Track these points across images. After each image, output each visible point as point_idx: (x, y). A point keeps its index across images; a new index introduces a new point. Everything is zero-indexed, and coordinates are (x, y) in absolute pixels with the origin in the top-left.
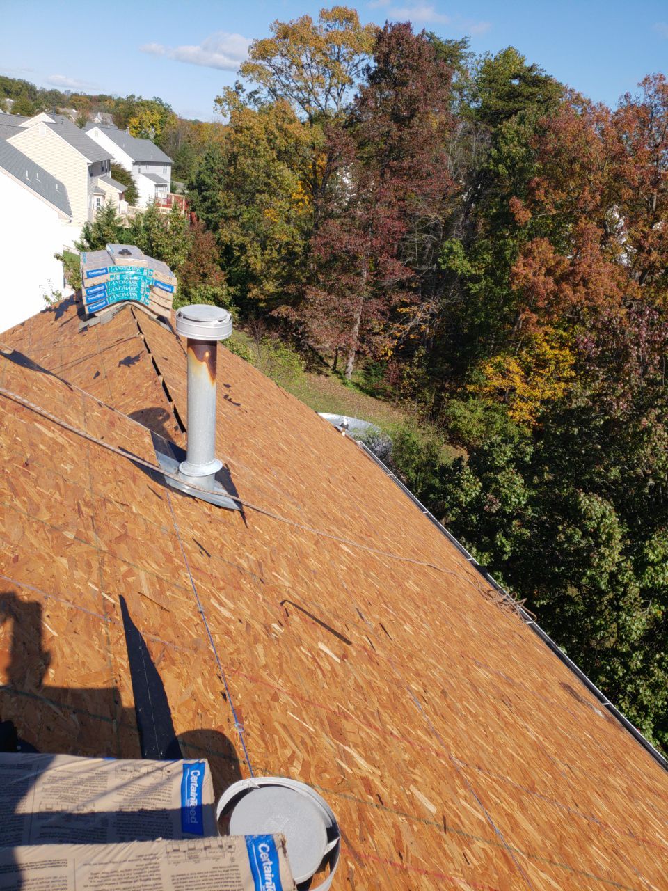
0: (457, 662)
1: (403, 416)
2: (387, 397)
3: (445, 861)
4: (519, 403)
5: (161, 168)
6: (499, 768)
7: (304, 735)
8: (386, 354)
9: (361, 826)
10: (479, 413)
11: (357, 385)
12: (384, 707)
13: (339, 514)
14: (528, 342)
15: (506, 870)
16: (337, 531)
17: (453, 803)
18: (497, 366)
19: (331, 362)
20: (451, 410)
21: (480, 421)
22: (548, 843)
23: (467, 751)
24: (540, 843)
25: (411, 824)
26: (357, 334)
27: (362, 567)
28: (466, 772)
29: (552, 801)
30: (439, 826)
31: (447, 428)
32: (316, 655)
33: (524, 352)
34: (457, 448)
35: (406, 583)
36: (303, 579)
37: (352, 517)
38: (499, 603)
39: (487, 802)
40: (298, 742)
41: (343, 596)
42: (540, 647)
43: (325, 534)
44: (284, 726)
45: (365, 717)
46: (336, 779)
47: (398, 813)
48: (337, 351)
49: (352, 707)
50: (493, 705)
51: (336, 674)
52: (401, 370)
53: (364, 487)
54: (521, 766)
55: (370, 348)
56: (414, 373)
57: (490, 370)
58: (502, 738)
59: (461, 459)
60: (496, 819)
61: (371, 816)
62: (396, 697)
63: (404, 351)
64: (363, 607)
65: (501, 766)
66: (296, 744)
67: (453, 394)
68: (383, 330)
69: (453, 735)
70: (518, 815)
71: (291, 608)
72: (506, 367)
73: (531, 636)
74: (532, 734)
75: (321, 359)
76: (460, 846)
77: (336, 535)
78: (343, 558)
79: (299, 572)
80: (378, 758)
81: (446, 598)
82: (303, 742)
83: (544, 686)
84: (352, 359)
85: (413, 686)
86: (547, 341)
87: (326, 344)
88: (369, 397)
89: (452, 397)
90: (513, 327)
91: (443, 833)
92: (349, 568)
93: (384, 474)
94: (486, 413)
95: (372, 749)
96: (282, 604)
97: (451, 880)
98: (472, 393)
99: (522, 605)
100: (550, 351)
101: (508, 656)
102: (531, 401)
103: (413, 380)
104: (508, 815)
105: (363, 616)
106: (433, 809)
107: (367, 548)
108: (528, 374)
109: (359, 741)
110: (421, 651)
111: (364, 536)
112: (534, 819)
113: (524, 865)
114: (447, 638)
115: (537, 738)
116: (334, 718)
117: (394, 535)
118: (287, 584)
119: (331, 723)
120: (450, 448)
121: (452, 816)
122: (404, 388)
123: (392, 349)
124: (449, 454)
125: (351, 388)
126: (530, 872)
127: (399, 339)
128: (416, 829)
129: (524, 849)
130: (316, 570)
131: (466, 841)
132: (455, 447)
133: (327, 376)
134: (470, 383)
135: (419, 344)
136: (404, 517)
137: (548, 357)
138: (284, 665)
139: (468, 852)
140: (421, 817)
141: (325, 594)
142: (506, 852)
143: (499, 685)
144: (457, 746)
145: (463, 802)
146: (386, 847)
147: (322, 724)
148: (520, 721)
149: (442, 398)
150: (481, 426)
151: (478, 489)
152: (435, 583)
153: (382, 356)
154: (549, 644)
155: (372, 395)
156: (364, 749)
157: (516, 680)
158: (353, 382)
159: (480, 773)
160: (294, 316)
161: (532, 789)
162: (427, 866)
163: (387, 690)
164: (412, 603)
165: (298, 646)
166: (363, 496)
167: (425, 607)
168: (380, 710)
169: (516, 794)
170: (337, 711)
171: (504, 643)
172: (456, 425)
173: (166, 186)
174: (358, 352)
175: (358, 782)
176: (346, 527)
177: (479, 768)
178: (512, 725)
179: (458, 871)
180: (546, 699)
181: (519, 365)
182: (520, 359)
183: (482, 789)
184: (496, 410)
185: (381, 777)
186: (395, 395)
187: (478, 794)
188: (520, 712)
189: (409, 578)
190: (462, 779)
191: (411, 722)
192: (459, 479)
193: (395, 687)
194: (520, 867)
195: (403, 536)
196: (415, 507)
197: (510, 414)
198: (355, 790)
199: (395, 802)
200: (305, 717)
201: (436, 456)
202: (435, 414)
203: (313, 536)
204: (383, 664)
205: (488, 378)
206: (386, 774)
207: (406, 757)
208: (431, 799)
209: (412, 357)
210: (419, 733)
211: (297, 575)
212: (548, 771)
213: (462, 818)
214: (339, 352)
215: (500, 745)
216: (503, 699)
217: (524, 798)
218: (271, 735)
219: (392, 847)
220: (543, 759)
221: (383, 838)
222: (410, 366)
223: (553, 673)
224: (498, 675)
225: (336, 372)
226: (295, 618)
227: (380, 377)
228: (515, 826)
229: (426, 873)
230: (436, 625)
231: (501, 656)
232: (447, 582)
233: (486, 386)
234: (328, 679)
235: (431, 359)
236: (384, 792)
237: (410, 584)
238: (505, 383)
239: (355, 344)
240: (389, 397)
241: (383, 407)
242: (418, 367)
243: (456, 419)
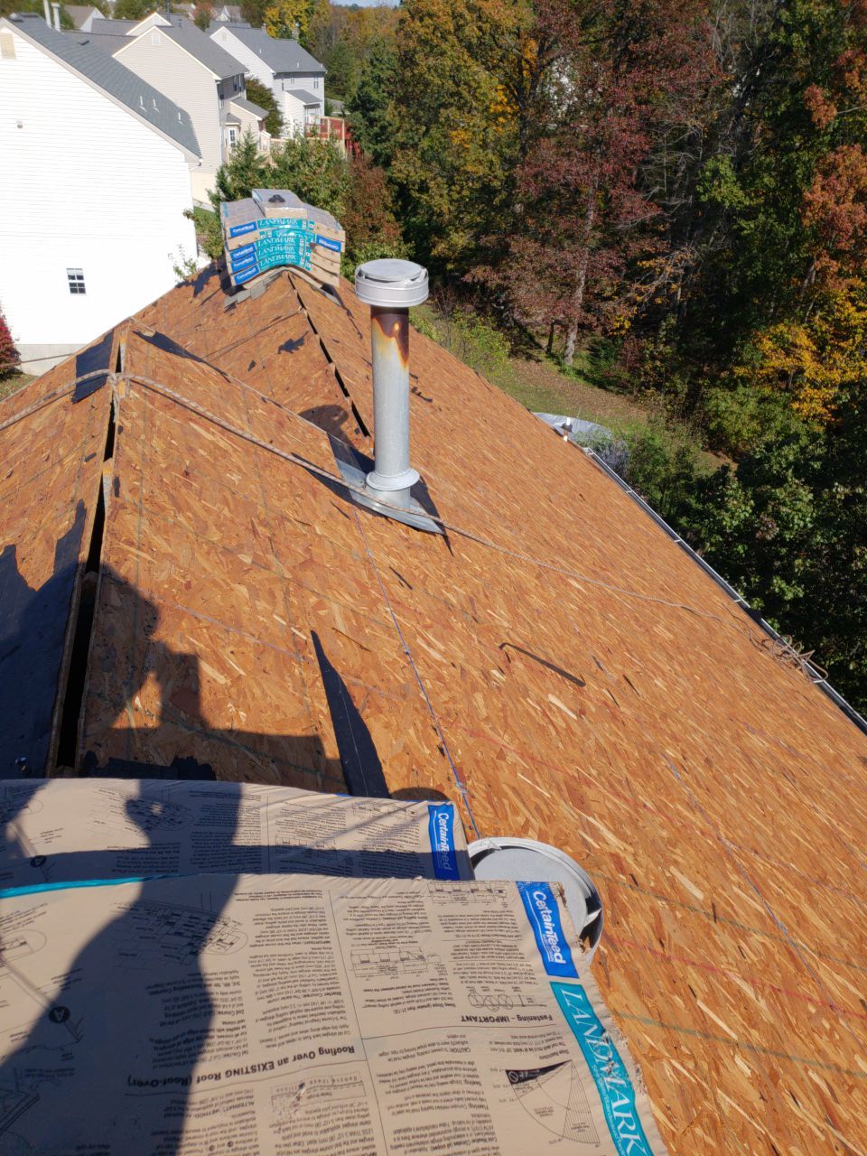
0: (723, 726)
1: (644, 415)
2: (622, 387)
3: (715, 953)
4: (808, 390)
5: (311, 80)
6: (781, 854)
7: (538, 801)
8: (622, 327)
9: (613, 908)
10: (752, 406)
11: (579, 373)
12: (633, 773)
13: (564, 542)
14: (824, 303)
15: (792, 968)
16: (563, 562)
17: (723, 889)
18: (779, 339)
19: (544, 342)
20: (713, 402)
21: (753, 417)
22: (845, 943)
23: (740, 832)
24: (834, 942)
25: (673, 910)
26: (580, 301)
27: (597, 607)
28: (739, 856)
29: (849, 895)
30: (707, 915)
31: (706, 428)
32: (547, 710)
33: (817, 317)
34: (719, 456)
35: (655, 629)
36: (525, 620)
37: (582, 546)
38: (777, 655)
39: (768, 893)
40: (532, 807)
41: (575, 641)
42: (831, 712)
43: (548, 565)
44: (514, 789)
45: (611, 786)
46: (580, 854)
47: (657, 897)
48: (552, 325)
49: (594, 772)
50: (772, 779)
51: (572, 732)
52: (642, 349)
53: (596, 508)
54: (808, 853)
55: (598, 320)
56: (660, 353)
57: (768, 345)
58: (784, 819)
59: (725, 469)
60: (777, 910)
61: (624, 898)
62: (648, 763)
63: (646, 323)
64: (601, 655)
65: (783, 850)
66: (529, 811)
67: (714, 381)
68: (617, 293)
69: (721, 812)
70: (806, 909)
71: (512, 652)
72: (791, 340)
73: (819, 698)
74: (823, 816)
75: (531, 338)
76: (734, 938)
77: (563, 567)
78: (573, 595)
79: (520, 611)
80: (629, 833)
81: (707, 648)
82: (537, 808)
83: (837, 759)
84: (573, 336)
85: (669, 752)
86: (852, 300)
87: (538, 317)
88: (596, 389)
89: (713, 385)
90: (802, 282)
91: (712, 923)
92: (581, 608)
93: (620, 491)
94: (762, 406)
95: (621, 823)
96: (501, 647)
97: (724, 974)
98: (742, 378)
99: (808, 659)
100: (856, 315)
101: (789, 721)
102: (826, 387)
103: (658, 363)
104: (793, 907)
105: (602, 665)
106: (699, 895)
107: (602, 584)
108: (822, 349)
109: (605, 812)
110: (677, 710)
111: (598, 570)
112: (827, 915)
113: (814, 965)
114: (710, 697)
115: (829, 821)
116: (574, 784)
117: (637, 570)
118: (506, 624)
119: (571, 791)
120: (710, 455)
121: (723, 904)
122: (646, 374)
123: (630, 319)
124: (707, 464)
125: (573, 377)
126: (821, 973)
127: (640, 305)
128: (679, 915)
129: (814, 948)
130: (541, 610)
131: (741, 933)
132: (715, 454)
133: (538, 361)
134: (739, 364)
135: (668, 311)
136: (648, 547)
137: (853, 322)
138: (509, 719)
139: (743, 945)
140: (686, 903)
141: (554, 639)
142: (791, 948)
143: (779, 756)
144: (727, 826)
145: (736, 889)
146: (645, 934)
147: (560, 790)
148: (807, 801)
149: (699, 386)
150: (754, 425)
151: (748, 508)
152: (692, 629)
153: (617, 329)
154: (843, 709)
155: (601, 385)
156: (614, 825)
157: (801, 751)
158: (574, 369)
159: (757, 857)
160: (494, 280)
161: (823, 881)
162: (694, 957)
163: (637, 754)
164: (664, 653)
165: (524, 698)
166: (594, 519)
167: (681, 658)
168: (630, 778)
169: (803, 884)
170: (576, 775)
171: (784, 705)
172: (719, 425)
173: (317, 106)
174: (581, 326)
175: (607, 859)
176: (574, 557)
177: (756, 852)
178: (797, 805)
179: (731, 964)
180: (841, 776)
181: (809, 337)
182: (811, 328)
183: (760, 877)
184: (776, 401)
185: (635, 855)
186: (632, 384)
187: (756, 883)
188: (806, 790)
189: (658, 622)
190: (734, 864)
191: (668, 794)
192: (723, 495)
193: (645, 751)
194: (809, 966)
195: (649, 570)
196: (663, 534)
197: (796, 406)
198: (604, 867)
199: (652, 884)
200: (538, 779)
201: (690, 467)
202: (690, 408)
203: (534, 568)
204: (629, 724)
205: (765, 356)
206: (641, 851)
207: (664, 834)
208: (697, 884)
209: (656, 329)
210: (679, 807)
211: (517, 614)
212: (843, 860)
213: (736, 907)
214: (555, 326)
215: (781, 828)
216: (785, 772)
217: (814, 890)
218: (500, 799)
219: (651, 933)
220: (837, 845)
221: (639, 923)
222: (655, 342)
223: (849, 745)
224: (777, 744)
225: (550, 355)
226: (518, 665)
227: (612, 360)
228: (802, 920)
229: (693, 964)
230: (695, 680)
231: (781, 721)
232: (709, 629)
233: (762, 368)
234: (563, 738)
235: (682, 333)
236: (639, 872)
237: (659, 630)
238: (788, 363)
239: (577, 314)
240: (624, 387)
241: (614, 402)
242: (666, 344)
243: (719, 416)
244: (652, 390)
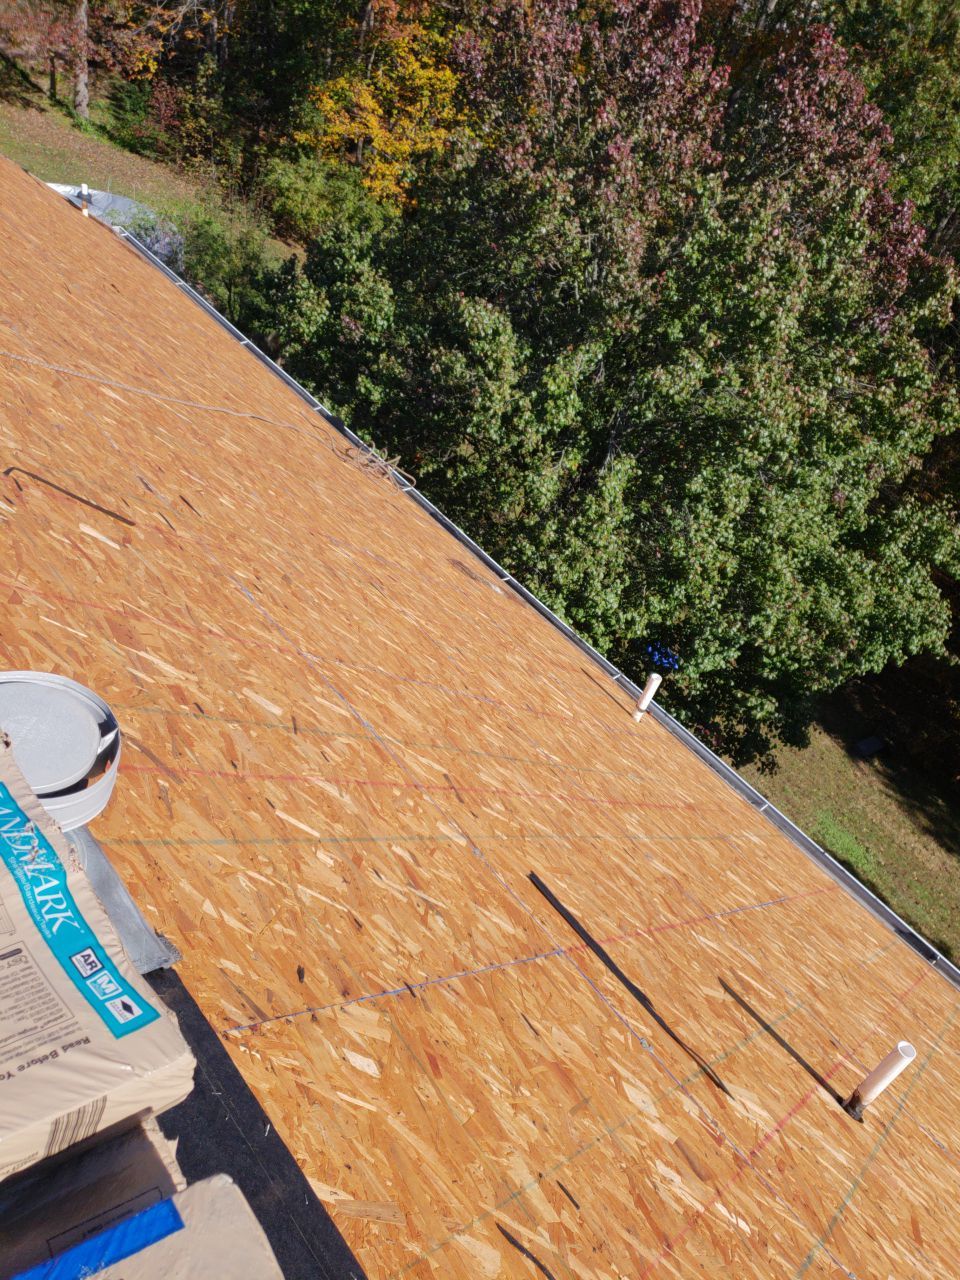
0: (302, 540)
1: (193, 190)
2: (162, 154)
3: (296, 762)
4: (379, 166)
6: (368, 658)
7: (70, 643)
9: (174, 740)
10: (319, 182)
11: (102, 129)
12: (196, 601)
13: (92, 342)
14: (385, 54)
15: (377, 761)
16: (93, 368)
17: (305, 701)
18: (339, 96)
19: (45, 83)
20: (273, 177)
21: (322, 196)
22: (430, 729)
23: (324, 645)
24: (421, 730)
25: (247, 730)
26: (85, 26)
27: (142, 420)
28: (322, 667)
29: (436, 686)
30: (287, 729)
31: (269, 208)
32: (78, 543)
33: (380, 73)
34: (289, 245)
35: (218, 442)
36: (40, 438)
37: (117, 347)
38: (364, 465)
39: (353, 697)
40: (63, 652)
41: (113, 461)
42: (421, 519)
43: (71, 370)
44: (36, 635)
45: (167, 615)
46: (130, 691)
47: (227, 721)
48: (52, 60)
49: (144, 604)
50: (358, 589)
51: (114, 564)
53: (134, 302)
54: (396, 654)
55: (114, 55)
56: (203, 108)
57: (328, 104)
58: (370, 625)
59: (292, 262)
60: (362, 711)
61: (187, 728)
62: (213, 587)
63: (179, 63)
64: (150, 475)
65: (370, 655)
66: (59, 656)
68: (134, 20)
69: (302, 627)
70: (394, 706)
71: (24, 479)
72: (354, 100)
73: (409, 507)
74: (411, 617)
75: (25, 76)
76: (316, 743)
77: (91, 374)
78: (109, 407)
79: (32, 428)
80: (191, 661)
81: (283, 460)
82: (70, 651)
83: (427, 563)
84: (84, 78)
85: (239, 573)
86: (416, 54)
88: (127, 153)
89: (271, 153)
90: (360, 23)
91: (292, 735)
92: (120, 422)
93: (168, 282)
94: (330, 183)
95: (181, 653)
96: (7, 473)
97: (306, 780)
98: (303, 147)
99: (395, 466)
100: (421, 72)
101: (377, 531)
102: (397, 161)
103: (203, 122)
104: (380, 706)
105: (151, 486)
106: (277, 711)
107: (147, 392)
108: (389, 113)
109: (161, 644)
110: (248, 529)
111: (142, 376)
112: (414, 707)
113: (400, 754)
114: (286, 512)
115: (418, 622)
116: (118, 619)
117: (194, 376)
118: (12, 445)
119: (114, 627)
120: (279, 244)
121: (304, 715)
122: (189, 136)
123: (156, 59)
124: (275, 253)
125: (93, 135)
126: (407, 760)
127: (166, 38)
128: (254, 734)
129: (400, 738)
130: (62, 425)
131: (327, 739)
132: (285, 242)
134: (299, 127)
135: (204, 51)
136: (208, 349)
137: (418, 82)
138: (25, 557)
139: (327, 750)
140: (261, 720)
141: (83, 459)
142: (378, 743)
143: (366, 566)
144: (309, 639)
145: (319, 699)
146: (213, 758)
147: (99, 627)
148: (395, 606)
149: (256, 155)
150: (324, 205)
151: (324, 310)
152: (264, 441)
153: (139, 72)
154: (433, 515)
155: (133, 150)
156: (172, 656)
157: (389, 559)
158: (93, 124)
159: (342, 666)
161: (412, 677)
162: (272, 771)
163: (199, 579)
164: (231, 469)
165: (44, 530)
166: (133, 316)
167: (251, 473)
168: (190, 604)
169: (390, 683)
170: (121, 609)
171: (371, 515)
172: (283, 205)
174: (92, 63)
175: (165, 692)
176: (107, 361)
177: (341, 661)
178: (384, 611)
179: (314, 770)
180: (430, 579)
181: (373, 97)
182: (375, 84)
183: (344, 682)
184: (345, 178)
185: (199, 684)
186: (174, 149)
187: (341, 689)
188: (395, 596)
189: (223, 435)
190: (316, 675)
191: (239, 616)
192: (294, 297)
193: (210, 576)
194: (395, 756)
195: (209, 376)
196: (226, 335)
197: (367, 183)
198: (161, 701)
199: (222, 709)
200: (70, 620)
201: (256, 258)
202: (247, 183)
203: (49, 374)
204: (189, 548)
205: (327, 120)
206: (207, 679)
207: (235, 657)
208: (274, 701)
209: (192, 74)
210: (252, 628)
211: (28, 432)
212: (431, 656)
213: (318, 716)
215: (368, 634)
216: (372, 581)
217: (401, 687)
218: (16, 648)
219: (221, 756)
220: (425, 643)
221: (207, 751)
223: (439, 548)
224: (364, 555)
225: (56, 102)
226: (35, 493)
227: (142, 114)
228: (388, 716)
229: (272, 777)
230: (269, 495)
231: (368, 532)
232: (285, 440)
233: (325, 133)
234: (101, 571)
235: (227, 83)
236: (205, 700)
237: (225, 443)
238: (354, 129)
239: (84, 47)
240: (165, 153)
241: (156, 173)
242: (208, 95)
243: (283, 195)
244: (200, 157)
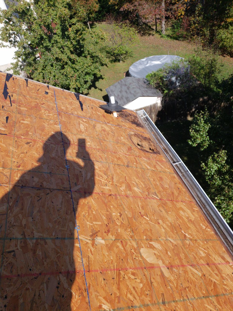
1: (194, 46)
8: (181, 14)
11: (168, 36)
19: (154, 27)
26: (164, 8)
56: (197, 21)
63: (190, 10)
75: (150, 27)
84: (164, 22)
98: (230, 23)
103: (197, 25)
122: (192, 30)
123: (184, 11)
125: (166, 38)
127: (187, 3)
132: (223, 56)
133: (153, 35)
134: (229, 17)
135: (198, 3)
155: (176, 39)
158: (166, 35)
160: (131, 8)
174: (166, 18)
186: (188, 36)
209: (194, 11)
225: (157, 32)
227: (179, 28)
239: (164, 13)
240: (185, 38)
242: (199, 16)
243: (223, 41)
244: (196, 36)
